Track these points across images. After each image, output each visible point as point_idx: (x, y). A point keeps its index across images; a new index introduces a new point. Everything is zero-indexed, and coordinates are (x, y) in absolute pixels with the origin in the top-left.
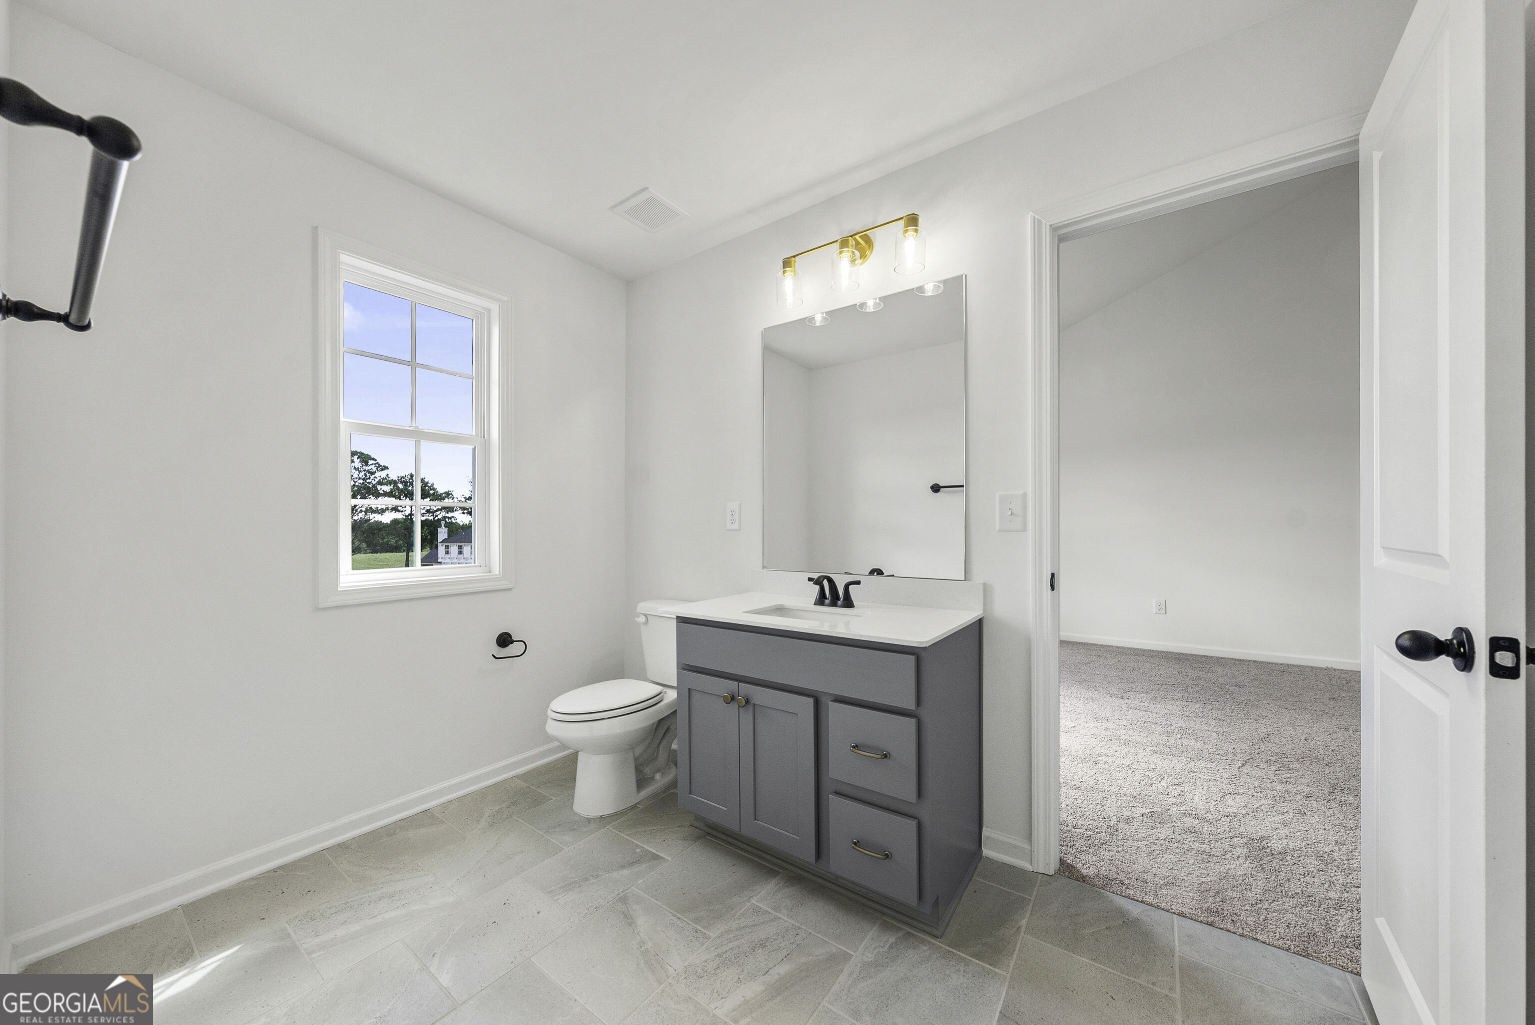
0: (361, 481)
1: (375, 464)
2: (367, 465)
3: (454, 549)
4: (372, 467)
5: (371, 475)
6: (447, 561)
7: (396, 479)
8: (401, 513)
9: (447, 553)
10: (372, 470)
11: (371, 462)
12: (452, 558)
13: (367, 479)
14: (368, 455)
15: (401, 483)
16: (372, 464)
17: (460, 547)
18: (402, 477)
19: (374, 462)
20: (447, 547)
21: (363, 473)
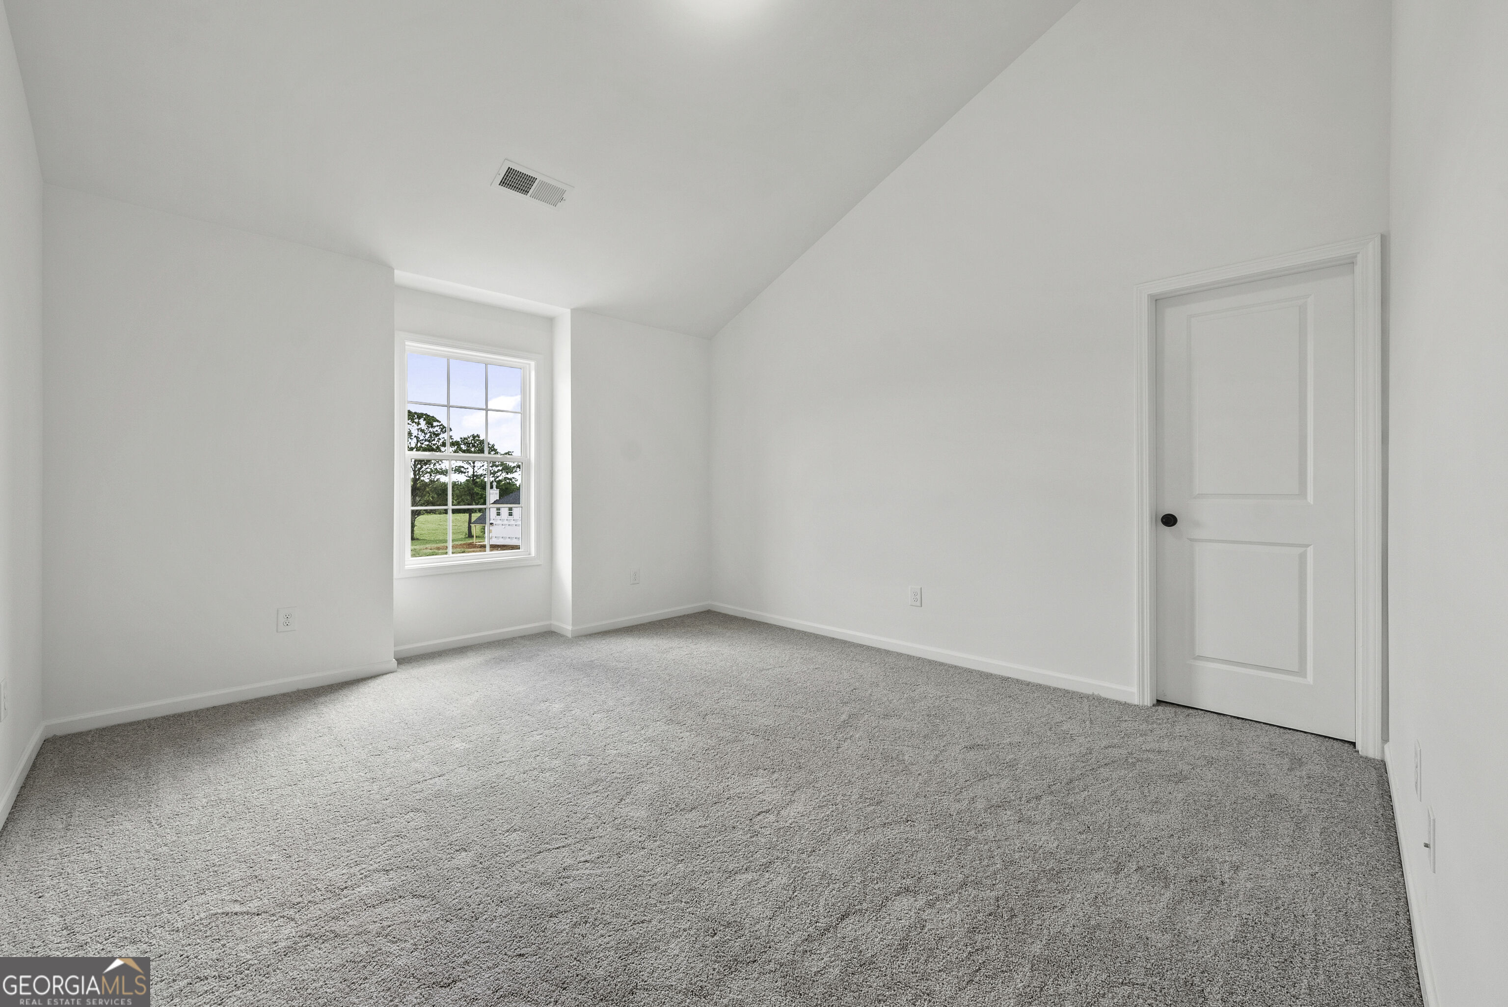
0: (427, 443)
1: (440, 425)
2: (432, 427)
3: (504, 511)
4: (437, 428)
5: (436, 437)
6: (499, 522)
7: (459, 440)
8: (463, 474)
9: (498, 514)
10: (436, 433)
11: (435, 424)
12: (503, 520)
13: (433, 441)
14: (433, 417)
15: (464, 444)
16: (437, 426)
17: (510, 509)
18: (465, 438)
19: (439, 424)
20: (498, 509)
21: (429, 434)
